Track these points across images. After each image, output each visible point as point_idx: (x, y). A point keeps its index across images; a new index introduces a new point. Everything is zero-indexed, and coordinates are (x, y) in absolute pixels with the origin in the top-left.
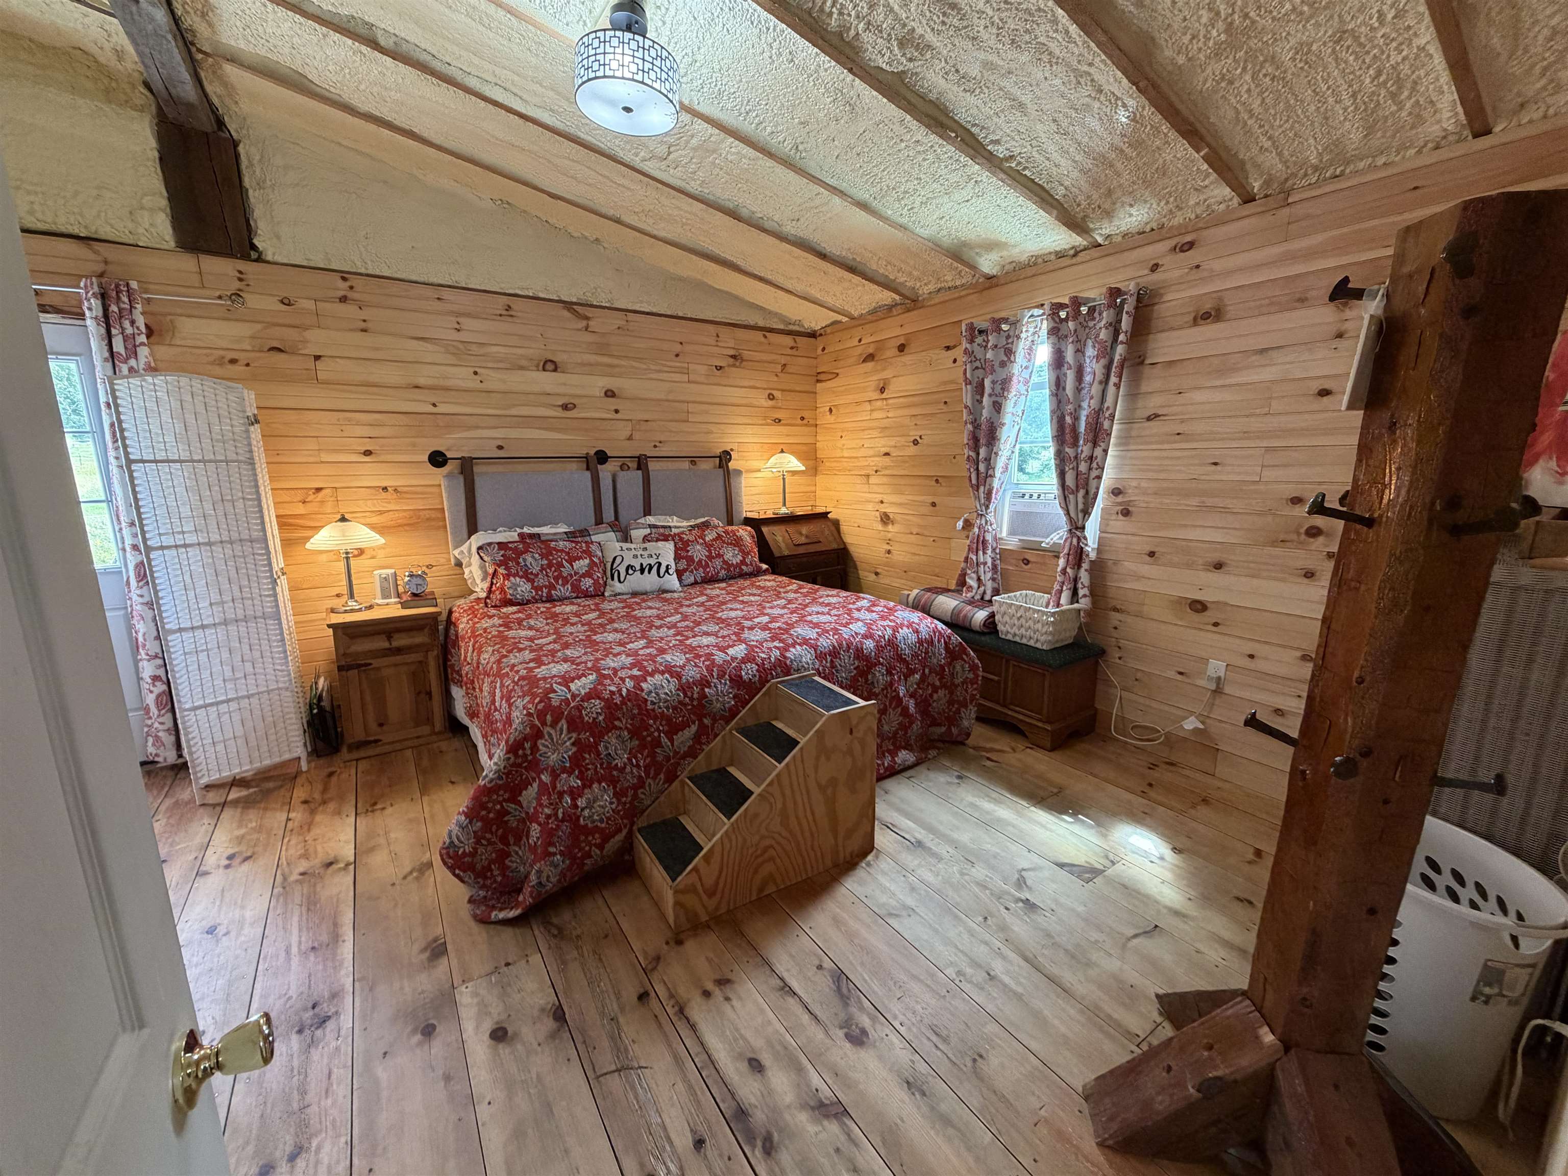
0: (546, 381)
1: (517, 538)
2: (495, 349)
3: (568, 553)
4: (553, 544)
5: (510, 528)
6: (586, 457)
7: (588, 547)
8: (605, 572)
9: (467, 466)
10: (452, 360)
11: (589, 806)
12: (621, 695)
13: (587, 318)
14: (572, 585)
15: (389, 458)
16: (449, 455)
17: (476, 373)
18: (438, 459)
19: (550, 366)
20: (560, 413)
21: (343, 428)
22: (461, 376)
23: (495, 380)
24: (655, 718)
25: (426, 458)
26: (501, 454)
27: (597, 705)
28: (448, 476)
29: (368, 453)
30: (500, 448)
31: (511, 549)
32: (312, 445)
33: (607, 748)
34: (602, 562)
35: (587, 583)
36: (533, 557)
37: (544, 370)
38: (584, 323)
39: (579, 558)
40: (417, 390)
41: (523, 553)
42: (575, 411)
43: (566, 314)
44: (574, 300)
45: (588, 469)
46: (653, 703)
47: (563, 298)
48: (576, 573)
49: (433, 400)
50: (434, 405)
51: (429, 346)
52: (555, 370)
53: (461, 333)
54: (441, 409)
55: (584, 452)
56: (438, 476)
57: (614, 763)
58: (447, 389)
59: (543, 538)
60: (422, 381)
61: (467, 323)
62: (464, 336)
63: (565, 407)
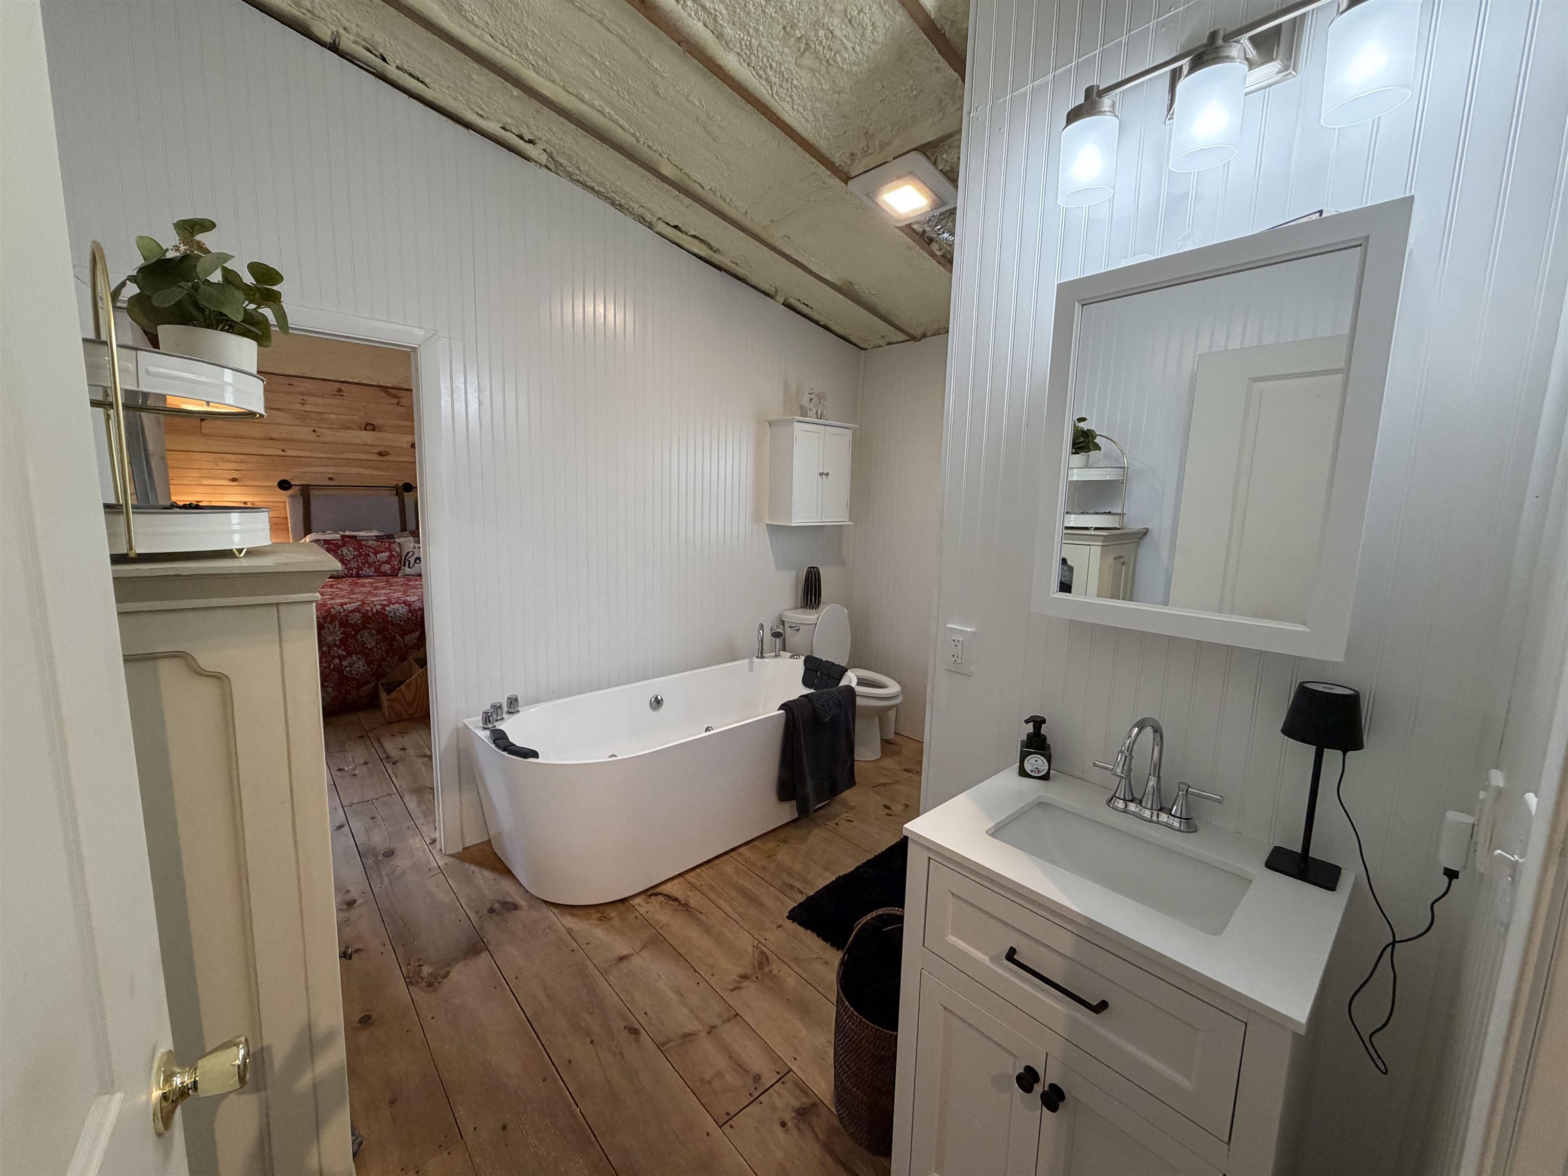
0: (367, 436)
1: (339, 538)
2: (332, 416)
3: (374, 549)
4: (364, 542)
5: (336, 532)
6: (396, 487)
7: (390, 545)
8: (400, 562)
9: (306, 492)
10: (298, 422)
11: (351, 665)
12: (372, 612)
13: (399, 397)
14: (375, 568)
15: (248, 483)
16: (293, 483)
17: (314, 431)
18: (284, 485)
19: (369, 427)
20: (375, 457)
21: (217, 463)
22: (303, 432)
23: (328, 435)
24: (393, 625)
25: (276, 484)
26: (331, 483)
27: (358, 615)
28: (292, 496)
29: (234, 480)
30: (331, 479)
31: (332, 544)
32: (195, 473)
33: (362, 637)
34: (400, 555)
35: (386, 568)
36: (348, 550)
37: (365, 429)
38: (395, 401)
39: (382, 552)
40: (271, 441)
41: (340, 547)
42: (387, 457)
43: (383, 394)
44: (390, 385)
45: (397, 495)
46: (391, 617)
47: (381, 384)
48: (378, 561)
49: (282, 447)
50: (283, 451)
51: (280, 413)
52: (374, 430)
53: (306, 406)
54: (289, 453)
55: (394, 483)
56: (284, 496)
57: (366, 646)
58: (293, 440)
59: (358, 538)
60: (275, 435)
61: (309, 399)
62: (307, 408)
63: (380, 454)
